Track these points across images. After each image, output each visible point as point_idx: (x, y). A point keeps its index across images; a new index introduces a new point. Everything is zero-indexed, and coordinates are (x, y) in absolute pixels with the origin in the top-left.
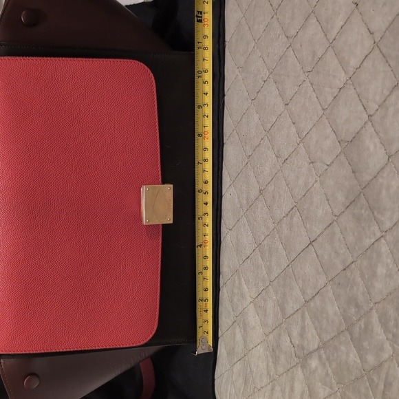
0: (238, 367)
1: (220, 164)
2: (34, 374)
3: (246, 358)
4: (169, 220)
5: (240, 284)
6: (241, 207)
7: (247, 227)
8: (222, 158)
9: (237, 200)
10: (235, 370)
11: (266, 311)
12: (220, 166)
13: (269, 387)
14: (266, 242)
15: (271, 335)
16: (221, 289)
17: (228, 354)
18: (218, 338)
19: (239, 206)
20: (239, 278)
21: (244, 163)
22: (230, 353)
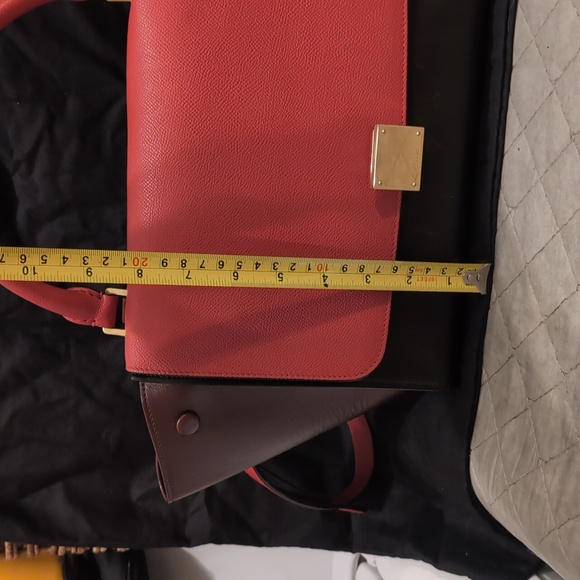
0: (512, 427)
1: (504, 101)
2: (191, 413)
3: (529, 413)
4: (414, 185)
5: (525, 295)
6: (536, 167)
7: (544, 199)
8: (509, 90)
9: (529, 157)
10: (507, 433)
11: (566, 334)
12: (504, 104)
13: (564, 457)
14: (575, 220)
15: (574, 372)
16: (491, 306)
17: (497, 408)
18: (480, 386)
19: (532, 166)
20: (524, 285)
21: (546, 94)
22: (501, 406)
